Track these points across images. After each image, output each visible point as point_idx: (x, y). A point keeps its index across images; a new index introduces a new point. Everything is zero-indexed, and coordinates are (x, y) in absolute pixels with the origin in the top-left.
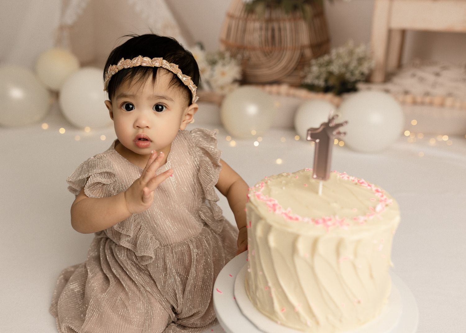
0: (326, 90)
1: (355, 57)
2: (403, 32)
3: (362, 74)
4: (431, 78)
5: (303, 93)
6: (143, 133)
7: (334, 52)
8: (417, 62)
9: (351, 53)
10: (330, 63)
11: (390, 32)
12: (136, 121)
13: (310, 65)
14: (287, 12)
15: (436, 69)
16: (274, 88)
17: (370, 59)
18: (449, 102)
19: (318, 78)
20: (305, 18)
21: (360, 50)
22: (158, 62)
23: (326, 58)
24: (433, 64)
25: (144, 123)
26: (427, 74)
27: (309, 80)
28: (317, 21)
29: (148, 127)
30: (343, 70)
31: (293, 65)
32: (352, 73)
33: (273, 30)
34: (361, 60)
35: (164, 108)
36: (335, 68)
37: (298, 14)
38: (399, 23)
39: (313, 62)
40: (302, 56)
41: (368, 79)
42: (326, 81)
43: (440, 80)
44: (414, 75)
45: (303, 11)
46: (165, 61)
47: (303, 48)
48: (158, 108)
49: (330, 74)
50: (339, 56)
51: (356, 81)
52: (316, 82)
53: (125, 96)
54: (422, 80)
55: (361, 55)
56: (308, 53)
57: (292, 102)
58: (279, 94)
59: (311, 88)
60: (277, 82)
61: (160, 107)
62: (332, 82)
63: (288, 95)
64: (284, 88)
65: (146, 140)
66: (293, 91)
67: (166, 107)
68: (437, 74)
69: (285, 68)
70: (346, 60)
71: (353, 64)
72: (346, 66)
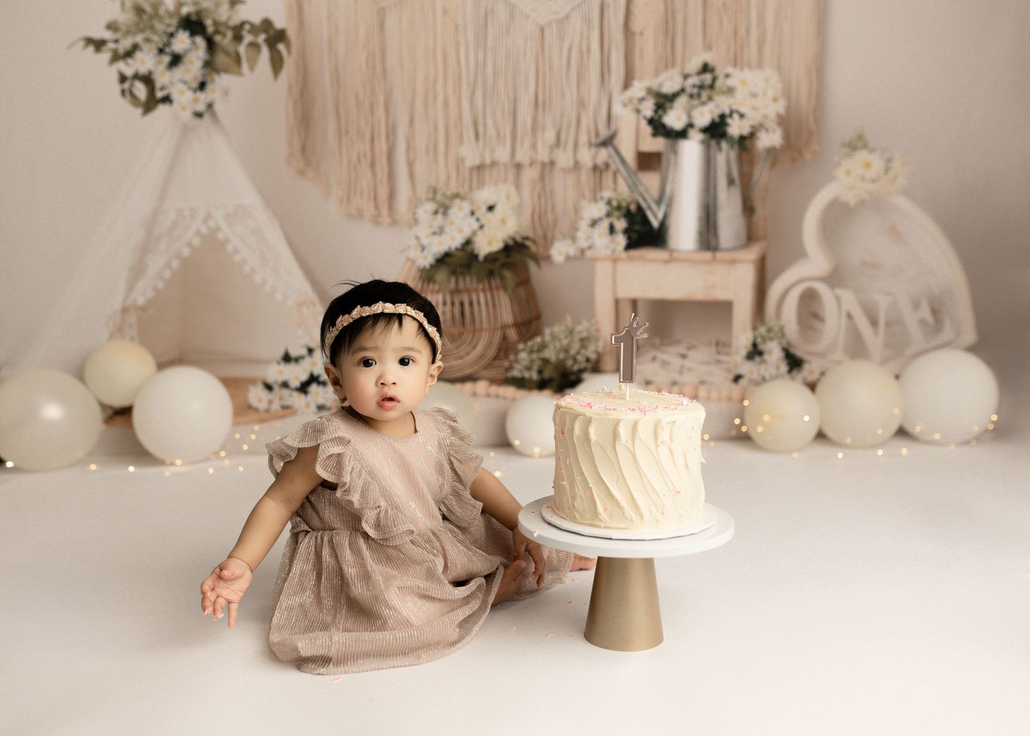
0: (542, 385)
1: (576, 338)
2: (634, 303)
3: (588, 360)
4: (676, 362)
5: (510, 391)
6: (391, 391)
7: (547, 331)
8: (657, 340)
9: (571, 332)
10: (543, 347)
11: (617, 302)
12: (381, 377)
13: (517, 352)
14: (480, 280)
15: (681, 349)
16: (468, 386)
17: (597, 339)
18: (702, 392)
19: (529, 368)
20: (505, 289)
21: (582, 328)
22: (402, 308)
23: (538, 340)
24: (677, 342)
25: (390, 378)
26: (670, 355)
27: (515, 373)
28: (521, 291)
29: (394, 383)
30: (562, 356)
31: (492, 352)
32: (575, 360)
33: (462, 304)
34: (584, 342)
35: (411, 362)
36: (551, 354)
37: (496, 282)
38: (627, 291)
39: (521, 346)
40: (505, 338)
41: (596, 368)
42: (540, 372)
43: (687, 363)
44: (654, 359)
45: (502, 278)
46: (409, 308)
47: (504, 327)
48: (404, 362)
49: (546, 361)
50: (554, 337)
51: (582, 371)
52: (527, 375)
53: (365, 349)
54: (665, 364)
55: (584, 334)
56: (512, 334)
57: (495, 405)
58: (475, 394)
59: (521, 383)
60: (471, 378)
61: (406, 361)
62: (547, 375)
63: (488, 395)
64: (482, 386)
65: (391, 399)
66: (494, 389)
67: (413, 361)
68: (684, 356)
69: (481, 357)
70: (565, 342)
71: (576, 346)
72: (566, 351)
